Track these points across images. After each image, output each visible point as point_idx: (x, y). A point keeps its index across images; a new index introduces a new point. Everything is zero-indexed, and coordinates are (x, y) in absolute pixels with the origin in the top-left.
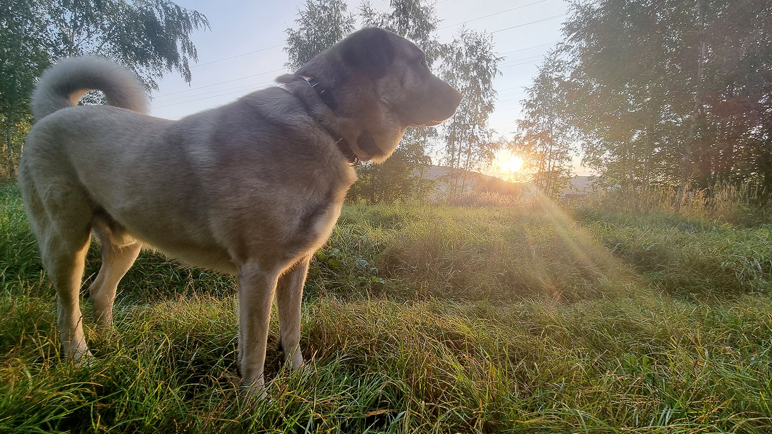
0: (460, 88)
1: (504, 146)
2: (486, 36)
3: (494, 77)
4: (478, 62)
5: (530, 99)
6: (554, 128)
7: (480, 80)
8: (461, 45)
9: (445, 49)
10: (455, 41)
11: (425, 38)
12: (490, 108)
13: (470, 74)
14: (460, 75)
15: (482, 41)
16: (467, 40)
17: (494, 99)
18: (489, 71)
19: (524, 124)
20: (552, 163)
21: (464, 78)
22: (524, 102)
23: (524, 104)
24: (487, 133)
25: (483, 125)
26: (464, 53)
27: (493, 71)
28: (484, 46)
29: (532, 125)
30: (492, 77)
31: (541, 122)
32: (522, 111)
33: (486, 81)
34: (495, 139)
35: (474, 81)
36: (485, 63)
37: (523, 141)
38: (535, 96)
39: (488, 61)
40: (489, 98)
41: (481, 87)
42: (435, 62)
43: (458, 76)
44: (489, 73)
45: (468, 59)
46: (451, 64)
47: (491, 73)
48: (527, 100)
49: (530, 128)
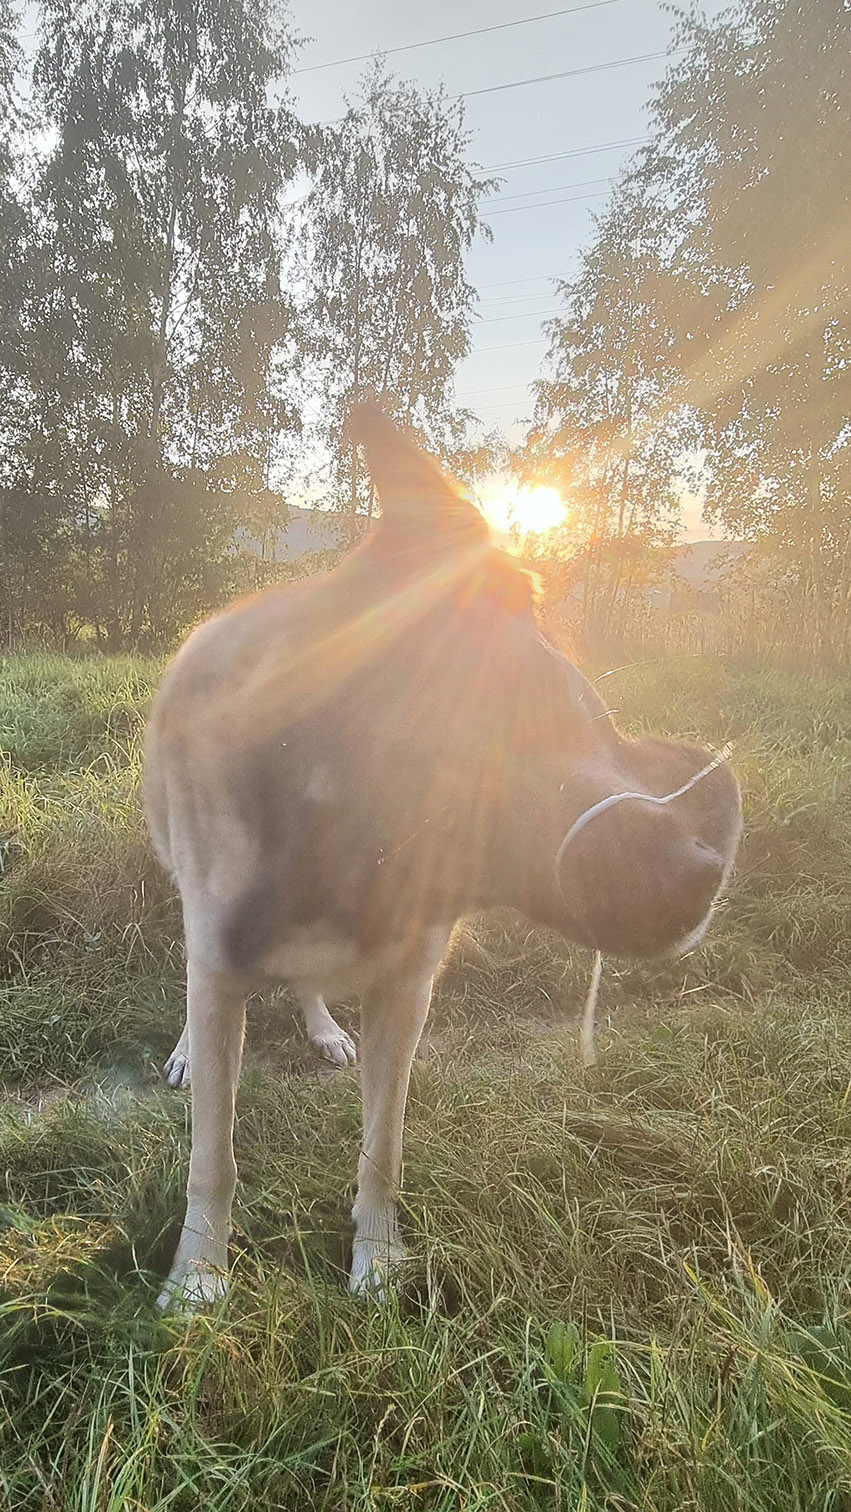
0: (369, 272)
1: (498, 463)
2: (445, 106)
3: (468, 243)
4: (423, 191)
5: (573, 316)
6: (635, 408)
7: (428, 252)
8: (370, 129)
9: (317, 145)
10: (351, 116)
11: (254, 100)
12: (456, 342)
13: (399, 232)
14: (369, 231)
15: (433, 121)
16: (387, 115)
17: (469, 316)
18: (454, 223)
19: (552, 395)
20: (627, 514)
21: (381, 243)
22: (554, 328)
23: (555, 334)
24: (449, 419)
25: (438, 396)
26: (380, 158)
27: (466, 224)
28: (438, 140)
29: (575, 396)
30: (464, 245)
31: (601, 389)
32: (550, 354)
33: (448, 256)
34: (473, 438)
35: (409, 252)
36: (443, 195)
37: (551, 447)
38: (586, 310)
39: (452, 189)
40: (456, 312)
41: (432, 273)
42: (287, 184)
43: (363, 235)
44: (455, 231)
45: (393, 179)
46: (340, 191)
47: (458, 230)
48: (565, 322)
49: (572, 407)
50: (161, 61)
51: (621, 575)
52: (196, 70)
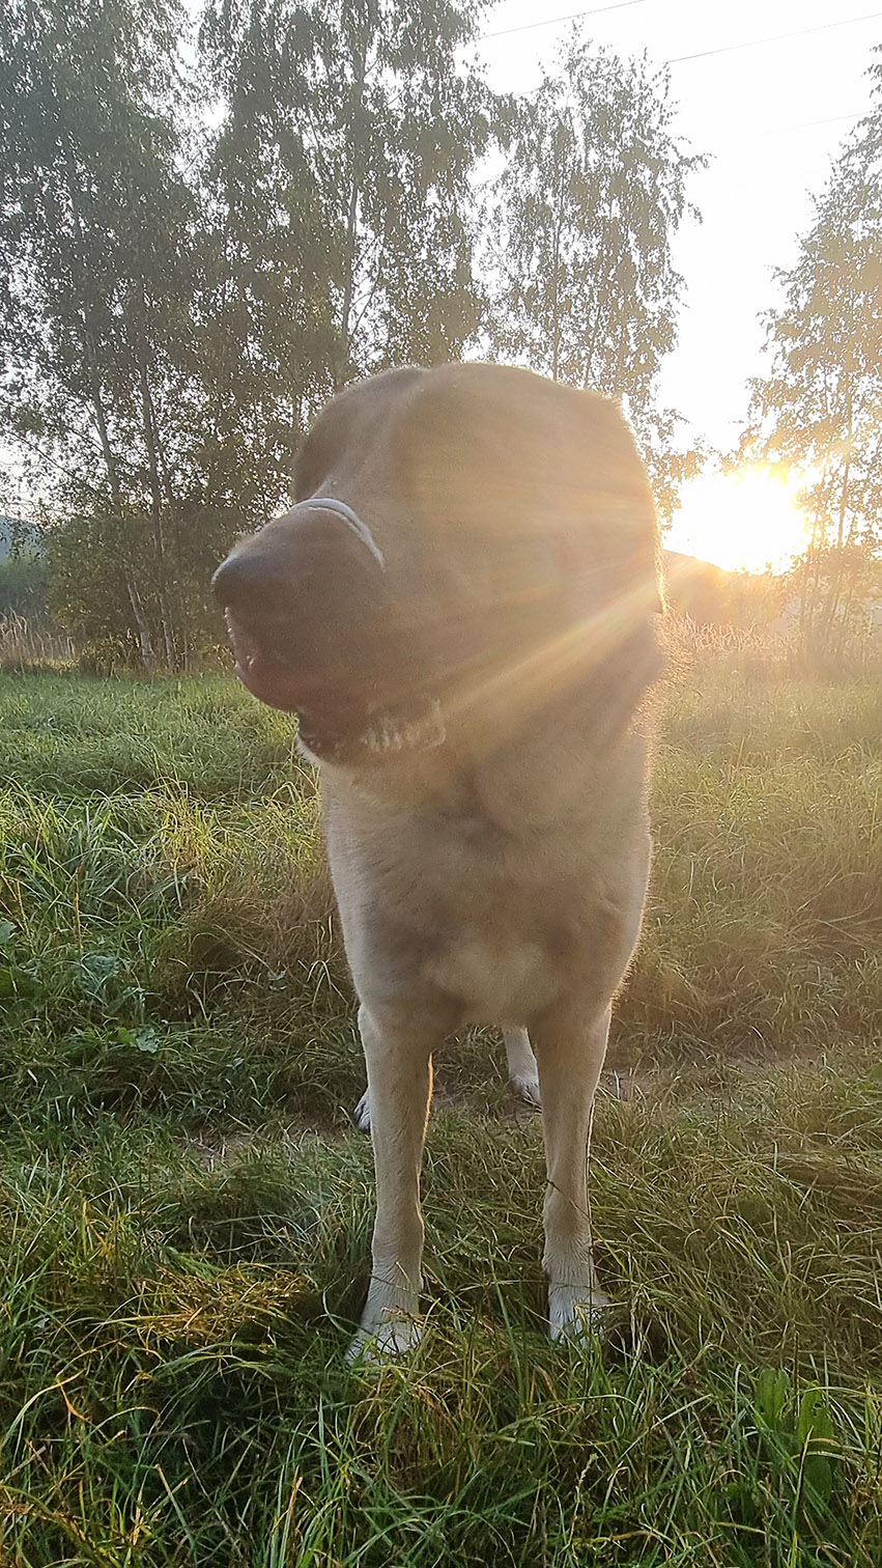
0: (568, 258)
1: (707, 468)
2: (649, 74)
3: (676, 226)
4: (626, 168)
5: (790, 306)
6: (856, 407)
7: (632, 236)
8: (568, 100)
9: (510, 118)
10: (547, 85)
11: (440, 67)
12: (662, 335)
13: (600, 214)
14: (568, 212)
15: (637, 91)
16: (586, 84)
17: (676, 306)
18: (660, 204)
19: (768, 394)
20: (847, 523)
21: (581, 227)
22: (769, 320)
23: (770, 327)
24: (655, 420)
25: (644, 395)
26: (579, 131)
27: (673, 205)
28: (643, 111)
29: (793, 394)
30: (670, 228)
31: (820, 387)
32: (764, 348)
33: (653, 240)
34: (680, 443)
35: (612, 236)
36: (648, 173)
37: (765, 450)
38: (803, 300)
39: (658, 166)
40: (662, 303)
41: (636, 259)
42: (478, 161)
43: (562, 218)
44: (661, 213)
45: (594, 156)
46: (536, 171)
47: (665, 212)
48: (781, 314)
49: (788, 406)
50: (338, 24)
51: (841, 590)
52: (377, 33)
